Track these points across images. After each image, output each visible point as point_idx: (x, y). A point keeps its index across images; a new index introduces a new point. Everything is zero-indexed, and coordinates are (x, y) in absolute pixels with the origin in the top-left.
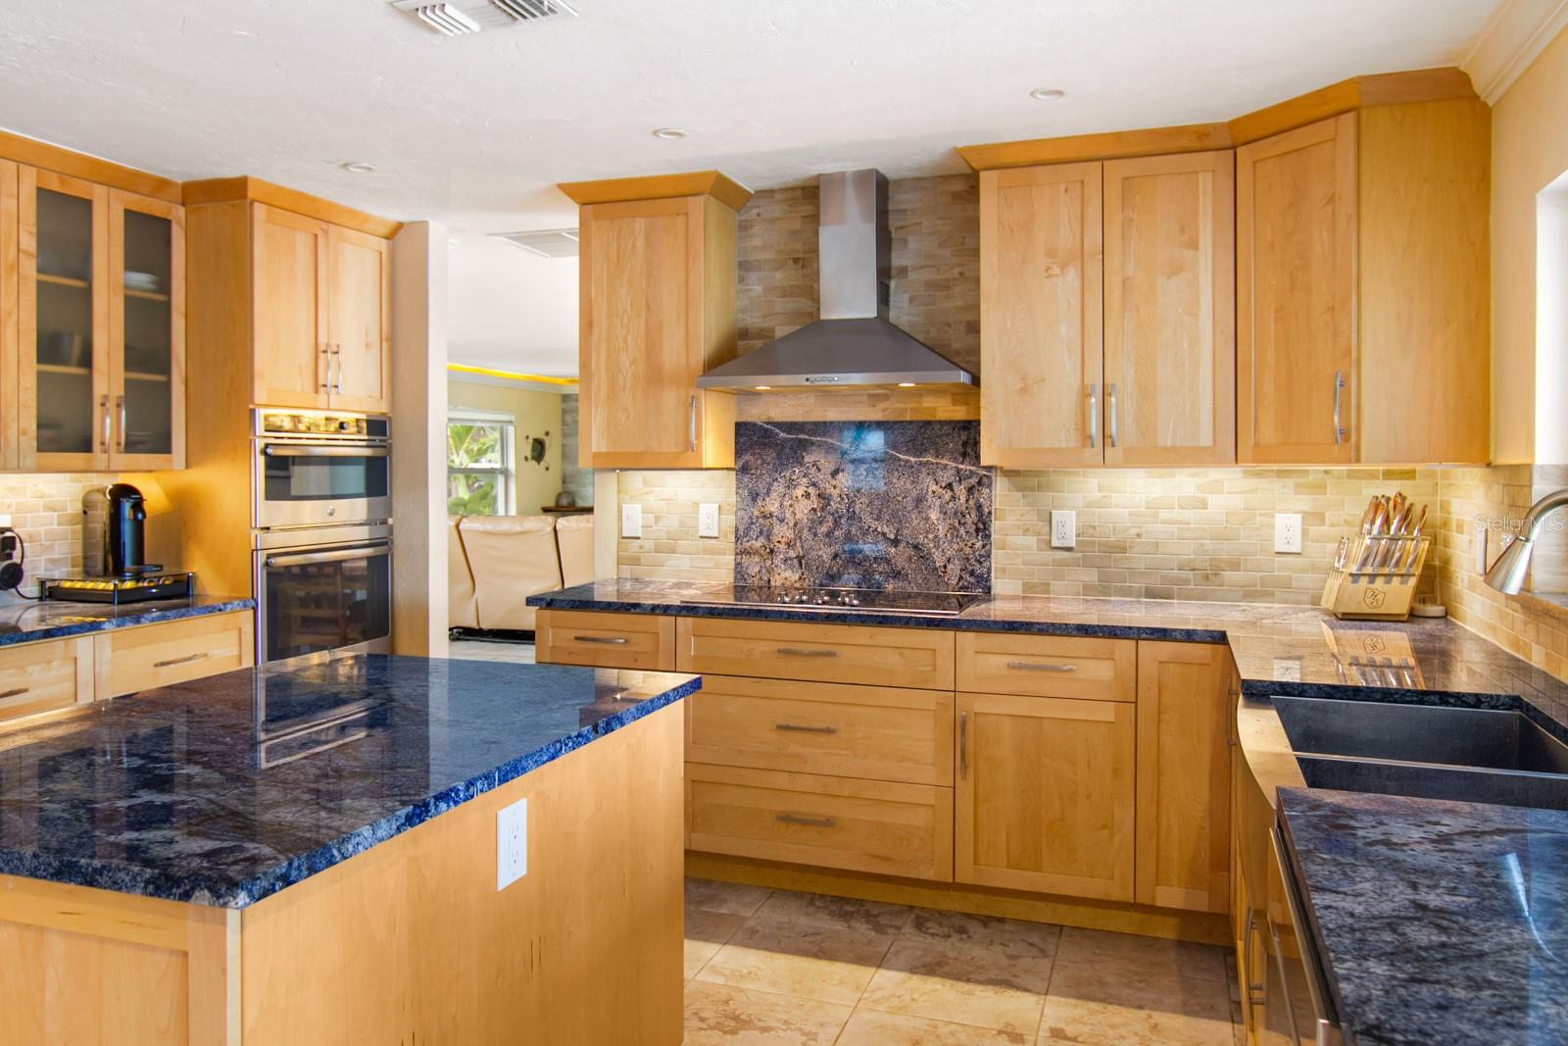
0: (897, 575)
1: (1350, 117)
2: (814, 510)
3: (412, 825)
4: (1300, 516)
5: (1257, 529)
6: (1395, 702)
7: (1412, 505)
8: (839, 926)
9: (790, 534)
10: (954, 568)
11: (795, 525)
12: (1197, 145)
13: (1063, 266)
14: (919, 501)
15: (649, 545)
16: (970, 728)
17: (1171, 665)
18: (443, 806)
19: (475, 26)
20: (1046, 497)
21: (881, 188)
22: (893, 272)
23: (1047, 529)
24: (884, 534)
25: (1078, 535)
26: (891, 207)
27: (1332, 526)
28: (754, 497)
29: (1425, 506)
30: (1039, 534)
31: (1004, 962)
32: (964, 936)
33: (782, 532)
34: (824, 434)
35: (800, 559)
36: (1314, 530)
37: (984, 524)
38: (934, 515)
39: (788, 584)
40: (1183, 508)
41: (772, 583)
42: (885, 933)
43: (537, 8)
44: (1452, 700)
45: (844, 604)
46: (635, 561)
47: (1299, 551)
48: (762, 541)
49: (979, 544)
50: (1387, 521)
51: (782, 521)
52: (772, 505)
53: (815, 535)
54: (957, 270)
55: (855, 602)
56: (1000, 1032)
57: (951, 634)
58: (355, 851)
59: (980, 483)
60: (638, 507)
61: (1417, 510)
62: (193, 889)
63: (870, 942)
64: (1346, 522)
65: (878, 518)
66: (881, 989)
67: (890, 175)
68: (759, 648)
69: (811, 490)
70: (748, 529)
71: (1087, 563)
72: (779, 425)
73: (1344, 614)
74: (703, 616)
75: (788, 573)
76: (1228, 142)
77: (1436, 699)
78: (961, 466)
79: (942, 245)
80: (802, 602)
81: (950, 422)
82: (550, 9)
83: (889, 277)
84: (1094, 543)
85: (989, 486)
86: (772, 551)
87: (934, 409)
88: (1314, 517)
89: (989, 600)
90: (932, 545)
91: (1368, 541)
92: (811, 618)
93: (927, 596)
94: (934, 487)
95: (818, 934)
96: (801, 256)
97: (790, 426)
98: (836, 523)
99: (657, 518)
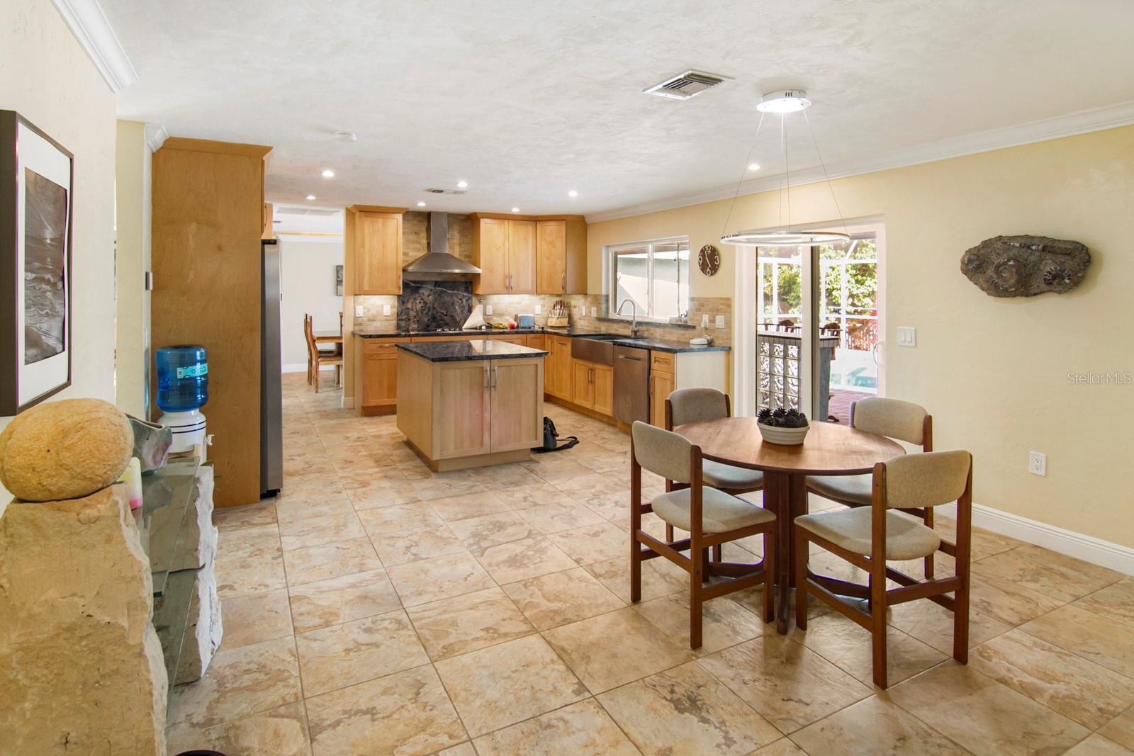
2: (422, 307)
4: (540, 305)
5: (532, 309)
9: (415, 314)
11: (416, 311)
14: (453, 304)
15: (366, 319)
23: (485, 310)
25: (492, 311)
27: (547, 307)
28: (403, 303)
33: (412, 314)
35: (418, 320)
36: (543, 309)
37: (470, 309)
38: (457, 307)
41: (409, 327)
46: (360, 324)
47: (540, 314)
48: (406, 316)
51: (412, 310)
52: (409, 306)
53: (422, 314)
59: (470, 298)
60: (361, 307)
65: (441, 309)
69: (421, 301)
70: (401, 313)
72: (412, 282)
75: (414, 325)
78: (464, 294)
81: (461, 282)
85: (474, 299)
86: (409, 319)
87: (456, 278)
88: (543, 306)
90: (455, 316)
94: (457, 300)
97: (414, 282)
98: (429, 310)
99: (368, 311)
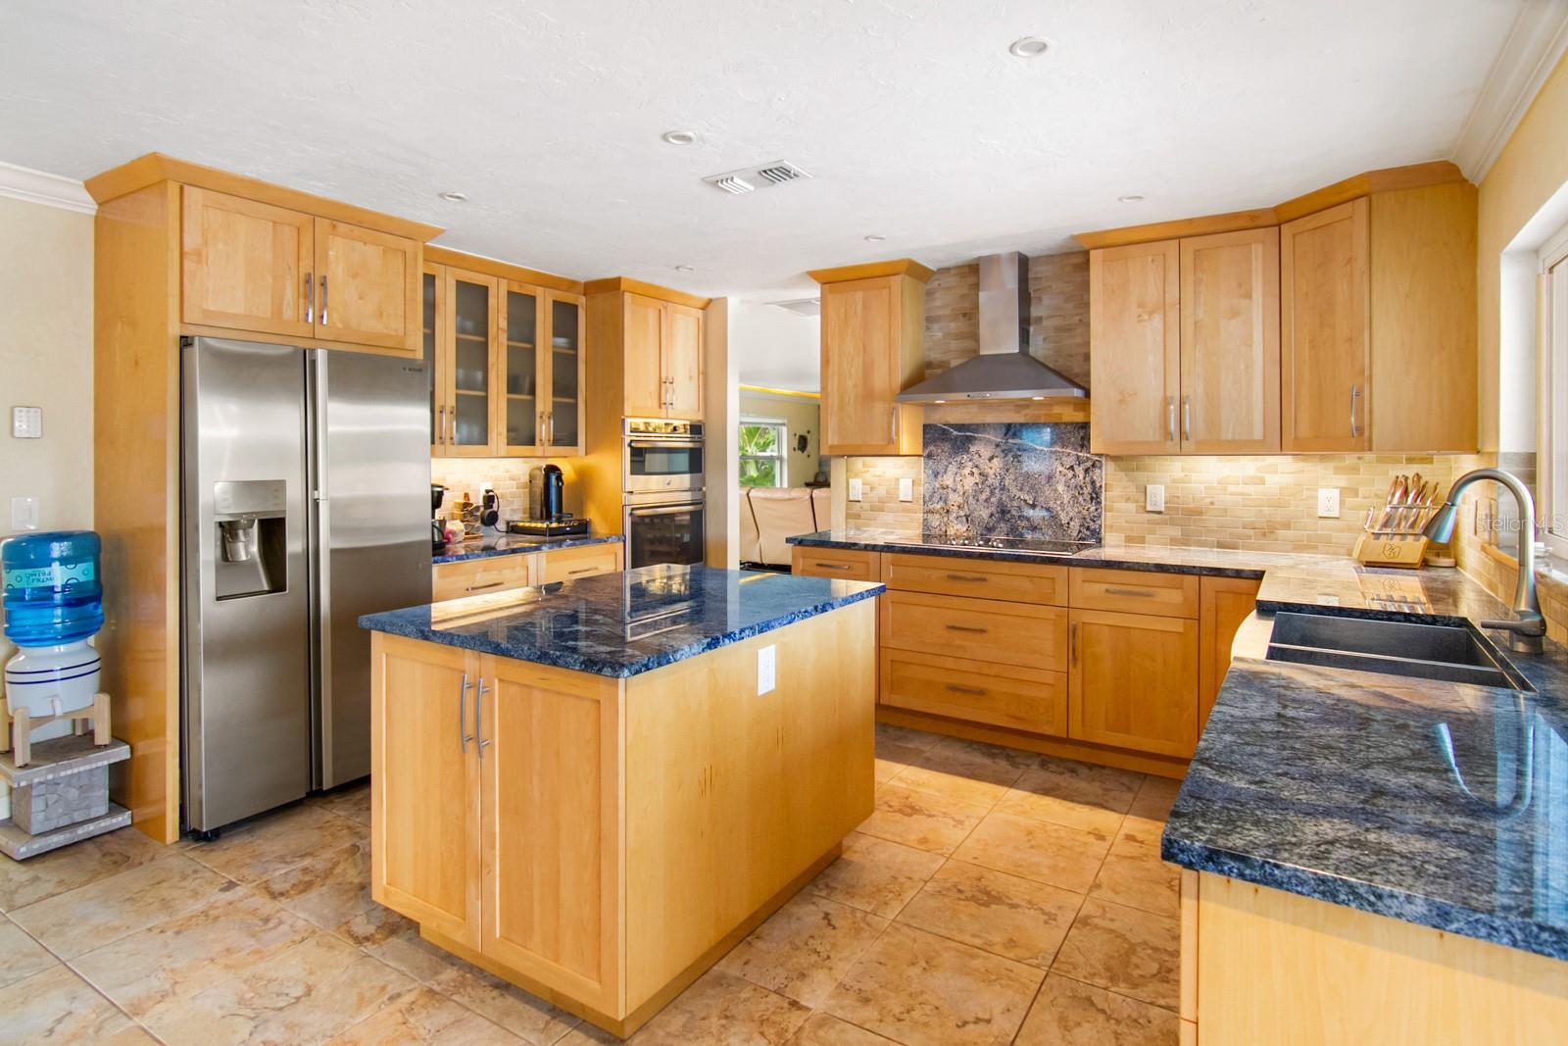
0: (1034, 528)
1: (1363, 202)
2: (977, 484)
3: (710, 649)
4: (1338, 491)
5: (1302, 500)
6: (1370, 619)
7: (1426, 483)
8: (987, 761)
9: (960, 500)
10: (1075, 525)
11: (964, 494)
12: (1253, 224)
13: (1151, 313)
14: (1050, 478)
15: (866, 506)
16: (1079, 633)
17: (1225, 594)
18: (727, 641)
19: (752, 188)
20: (1141, 476)
21: (1024, 263)
22: (1032, 321)
23: (1143, 498)
24: (1025, 501)
25: (1166, 503)
26: (1031, 275)
27: (1365, 498)
28: (936, 475)
29: (1437, 484)
30: (1137, 502)
31: (1100, 792)
32: (1074, 775)
33: (955, 499)
34: (984, 431)
35: (967, 517)
36: (1350, 501)
37: (1097, 494)
38: (1061, 488)
39: (959, 533)
40: (1246, 484)
41: (948, 533)
42: (1017, 768)
43: (787, 175)
44: (1414, 619)
45: (993, 547)
46: (857, 516)
47: (1337, 515)
48: (941, 504)
49: (1093, 508)
50: (1406, 493)
51: (955, 491)
52: (948, 480)
53: (978, 500)
54: (1077, 318)
55: (1000, 545)
56: (1089, 833)
57: (1066, 568)
58: (681, 657)
59: (1093, 466)
60: (860, 481)
61: (1431, 486)
62: (603, 667)
63: (1007, 772)
64: (1376, 495)
65: (1021, 490)
66: (1010, 800)
67: (1029, 254)
68: (936, 574)
69: (975, 470)
70: (931, 497)
71: (1173, 522)
72: (953, 426)
73: (1367, 562)
74: (898, 552)
75: (959, 526)
76: (1275, 221)
77: (1401, 618)
78: (1080, 454)
79: (1067, 301)
80: (965, 545)
81: (1072, 423)
82: (795, 175)
83: (1029, 324)
84: (1178, 508)
85: (1100, 468)
86: (948, 511)
87: (1061, 414)
88: (1348, 492)
89: (1101, 547)
90: (1059, 508)
91: (1388, 509)
92: (969, 555)
93: (1055, 544)
94: (1061, 469)
95: (971, 764)
96: (968, 311)
97: (960, 427)
98: (992, 493)
99: (872, 489)
